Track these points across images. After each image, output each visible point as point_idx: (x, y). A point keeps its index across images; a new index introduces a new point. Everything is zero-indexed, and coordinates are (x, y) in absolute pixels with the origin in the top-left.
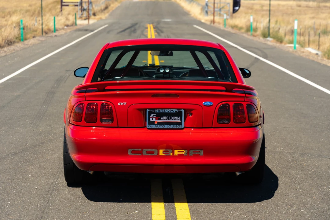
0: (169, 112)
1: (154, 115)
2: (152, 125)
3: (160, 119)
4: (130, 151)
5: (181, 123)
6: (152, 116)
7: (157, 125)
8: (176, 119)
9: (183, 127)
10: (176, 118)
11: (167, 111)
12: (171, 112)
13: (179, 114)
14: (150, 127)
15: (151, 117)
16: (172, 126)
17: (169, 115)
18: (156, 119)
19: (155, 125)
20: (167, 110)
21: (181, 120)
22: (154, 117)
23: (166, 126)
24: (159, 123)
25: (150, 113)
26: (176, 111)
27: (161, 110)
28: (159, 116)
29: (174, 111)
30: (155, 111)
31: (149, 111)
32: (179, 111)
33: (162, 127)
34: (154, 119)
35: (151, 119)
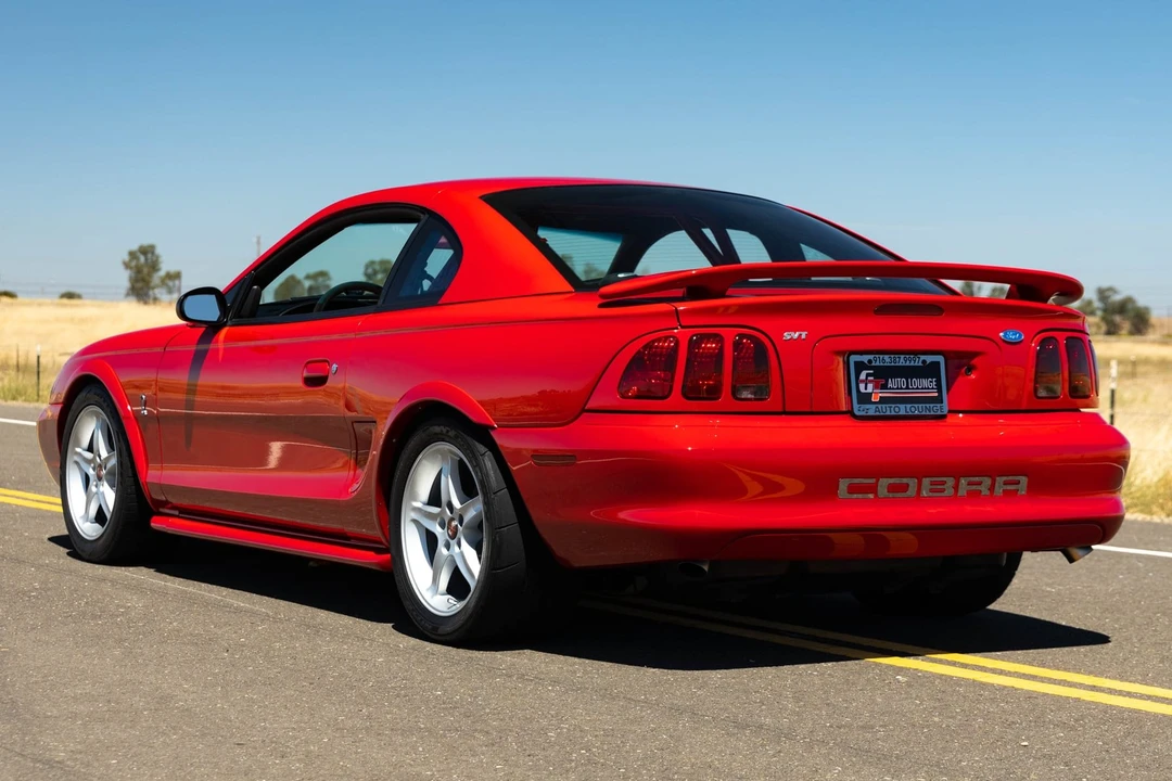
0: (908, 364)
1: (868, 375)
2: (868, 406)
3: (884, 387)
4: (844, 484)
5: (939, 400)
6: (863, 376)
7: (879, 406)
8: (925, 386)
9: (945, 411)
10: (925, 382)
11: (902, 361)
12: (912, 364)
13: (930, 371)
14: (863, 413)
15: (862, 381)
16: (917, 409)
17: (909, 373)
18: (876, 387)
19: (874, 406)
20: (902, 357)
21: (940, 391)
22: (871, 381)
23: (902, 409)
24: (883, 400)
25: (860, 367)
26: (924, 362)
27: (886, 357)
28: (882, 376)
29: (917, 362)
30: (870, 361)
31: (855, 362)
32: (932, 362)
33: (893, 413)
34: (870, 386)
35: (862, 386)
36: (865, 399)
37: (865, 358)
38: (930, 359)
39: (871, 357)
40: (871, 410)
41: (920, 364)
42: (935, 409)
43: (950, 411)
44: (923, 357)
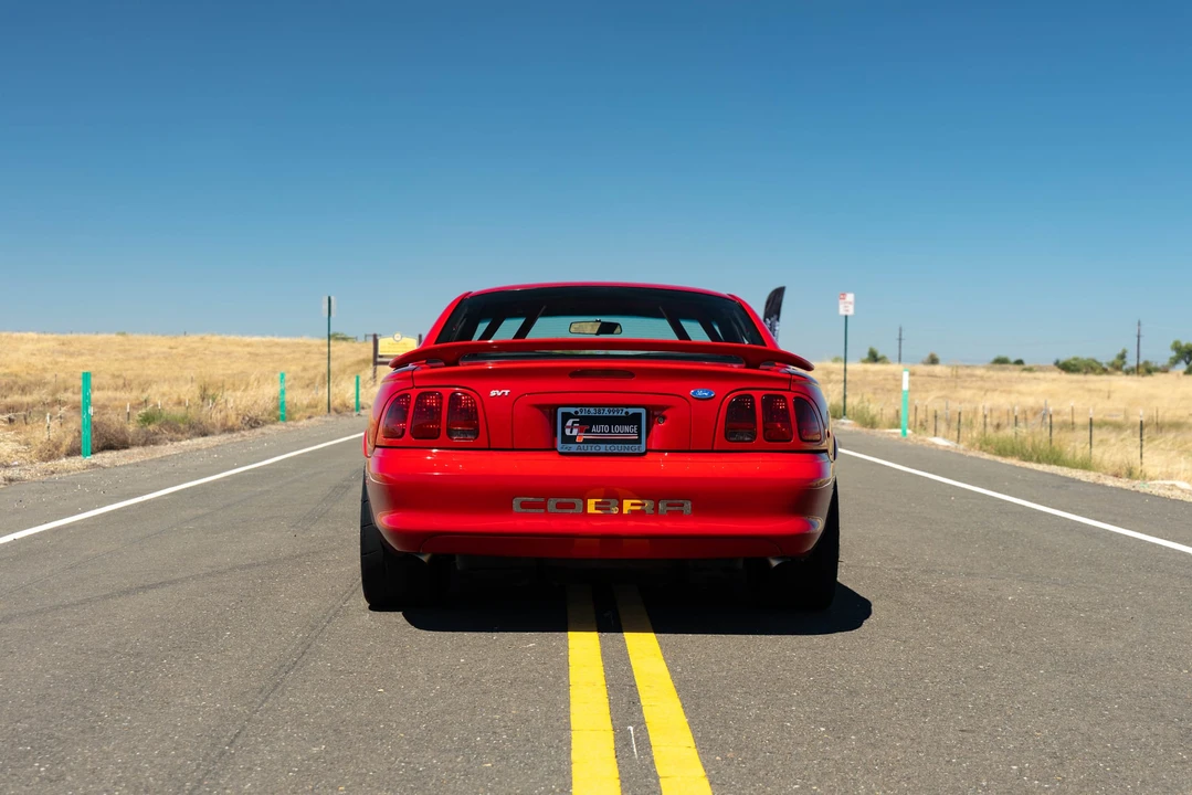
0: (611, 413)
1: (574, 422)
2: (570, 445)
3: (589, 431)
4: (516, 502)
5: (638, 441)
6: (569, 423)
7: (581, 445)
8: (628, 431)
9: (643, 450)
10: (627, 428)
11: (606, 412)
12: (616, 413)
13: (634, 420)
14: (566, 451)
15: (568, 427)
16: (618, 448)
17: (612, 421)
18: (580, 431)
19: (577, 446)
20: (607, 408)
21: (639, 434)
22: (576, 427)
23: (603, 448)
24: (586, 441)
25: (566, 416)
26: (627, 413)
27: (592, 410)
28: (586, 423)
29: (622, 412)
30: (576, 412)
31: (563, 413)
32: (634, 414)
33: (594, 451)
34: (575, 432)
35: (568, 432)
36: (572, 440)
37: (572, 410)
38: (631, 411)
39: (578, 409)
40: (573, 448)
41: (623, 414)
42: (634, 448)
43: (647, 451)
44: (625, 410)
